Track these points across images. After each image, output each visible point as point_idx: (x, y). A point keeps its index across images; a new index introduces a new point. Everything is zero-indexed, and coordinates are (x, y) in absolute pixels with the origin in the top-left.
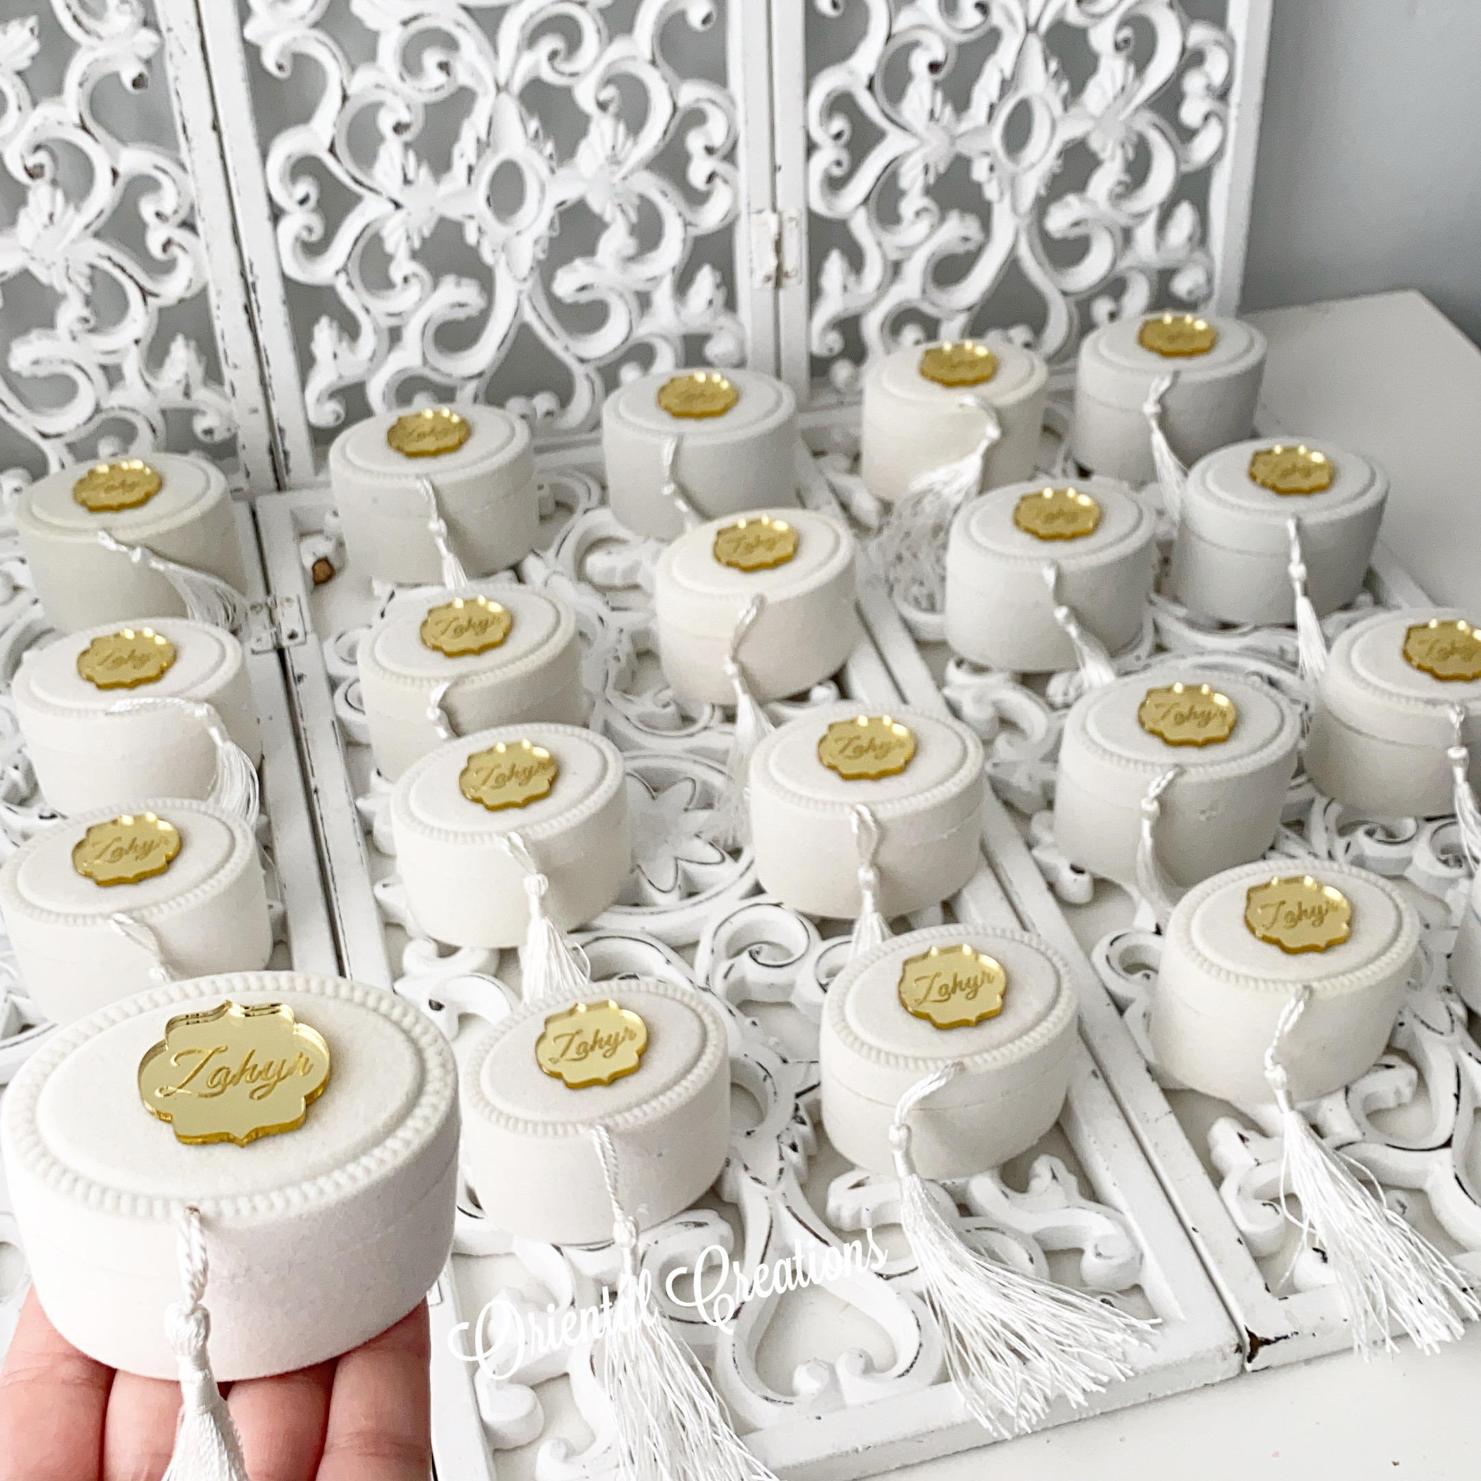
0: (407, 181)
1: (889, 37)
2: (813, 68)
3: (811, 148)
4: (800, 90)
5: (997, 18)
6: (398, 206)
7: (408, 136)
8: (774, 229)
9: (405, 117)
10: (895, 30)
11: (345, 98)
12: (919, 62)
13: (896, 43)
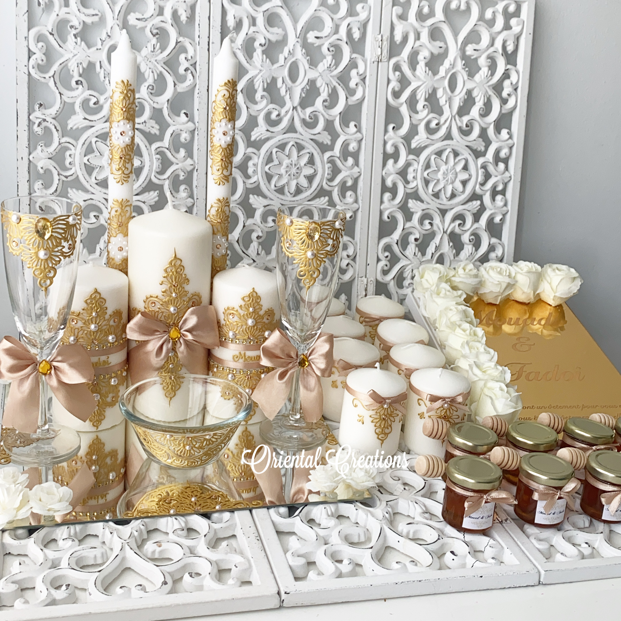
0: (258, 254)
1: (403, 229)
2: (381, 237)
3: (378, 260)
4: (376, 242)
5: (435, 228)
6: (254, 261)
7: (260, 240)
8: (365, 283)
9: (261, 234)
10: (405, 227)
11: (244, 226)
12: (412, 238)
13: (406, 231)
